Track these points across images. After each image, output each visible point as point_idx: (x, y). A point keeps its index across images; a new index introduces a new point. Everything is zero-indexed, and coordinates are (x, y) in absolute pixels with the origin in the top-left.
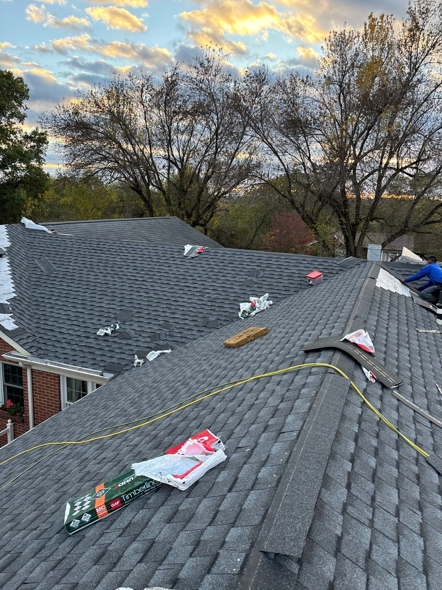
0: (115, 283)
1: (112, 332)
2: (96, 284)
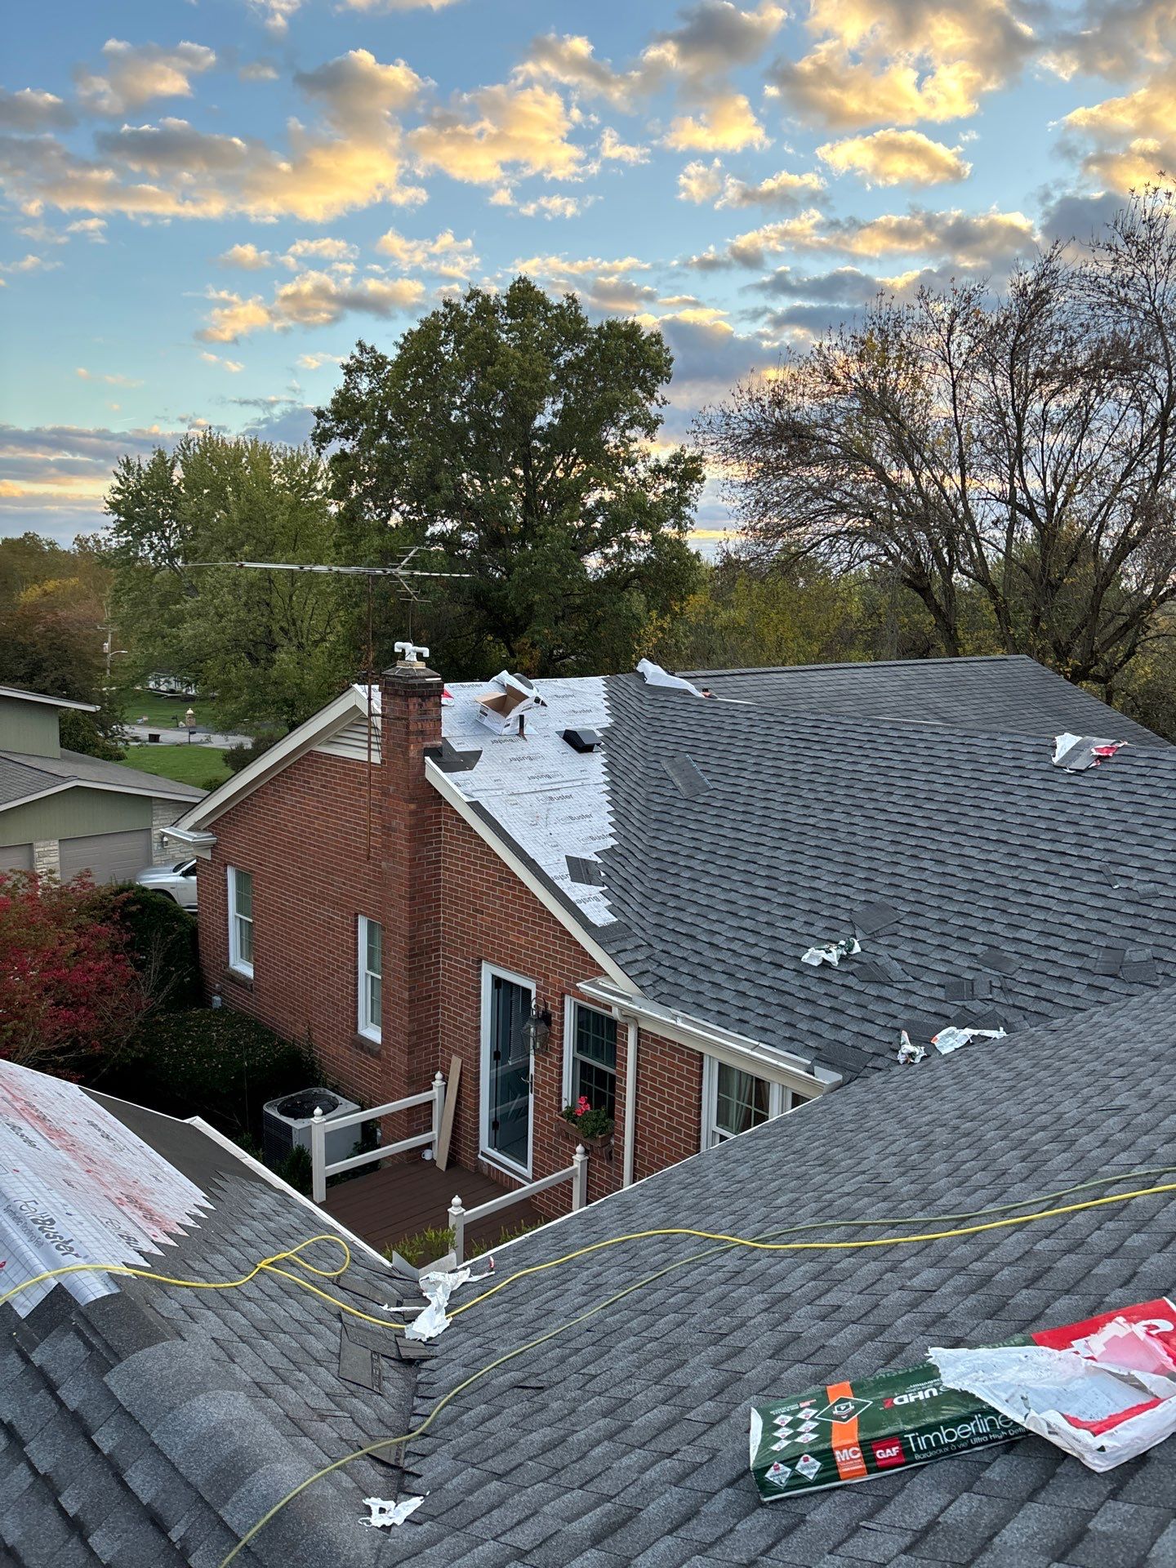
0: (853, 829)
1: (842, 959)
2: (805, 829)
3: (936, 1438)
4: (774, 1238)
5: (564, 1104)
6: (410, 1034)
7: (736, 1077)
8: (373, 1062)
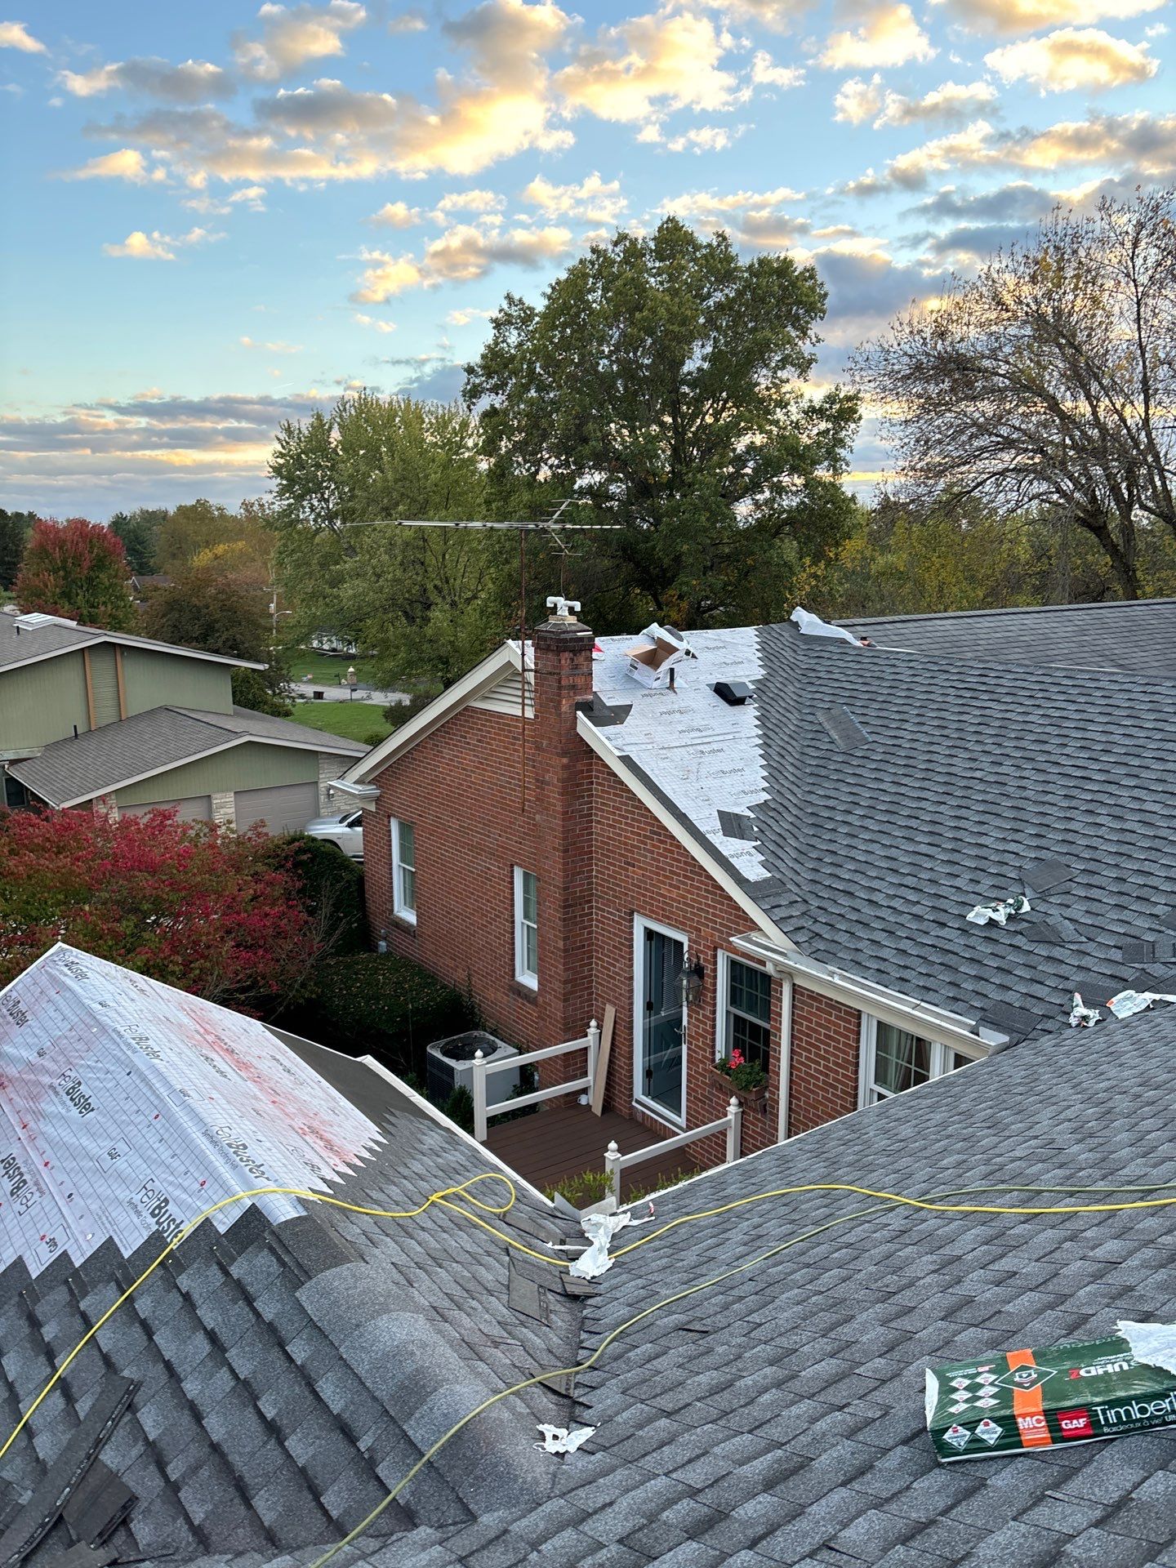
0: (1023, 783)
1: (1010, 918)
2: (971, 783)
3: (1127, 1412)
4: (941, 1199)
5: (718, 1056)
6: (565, 982)
7: (895, 1036)
8: (529, 1007)
